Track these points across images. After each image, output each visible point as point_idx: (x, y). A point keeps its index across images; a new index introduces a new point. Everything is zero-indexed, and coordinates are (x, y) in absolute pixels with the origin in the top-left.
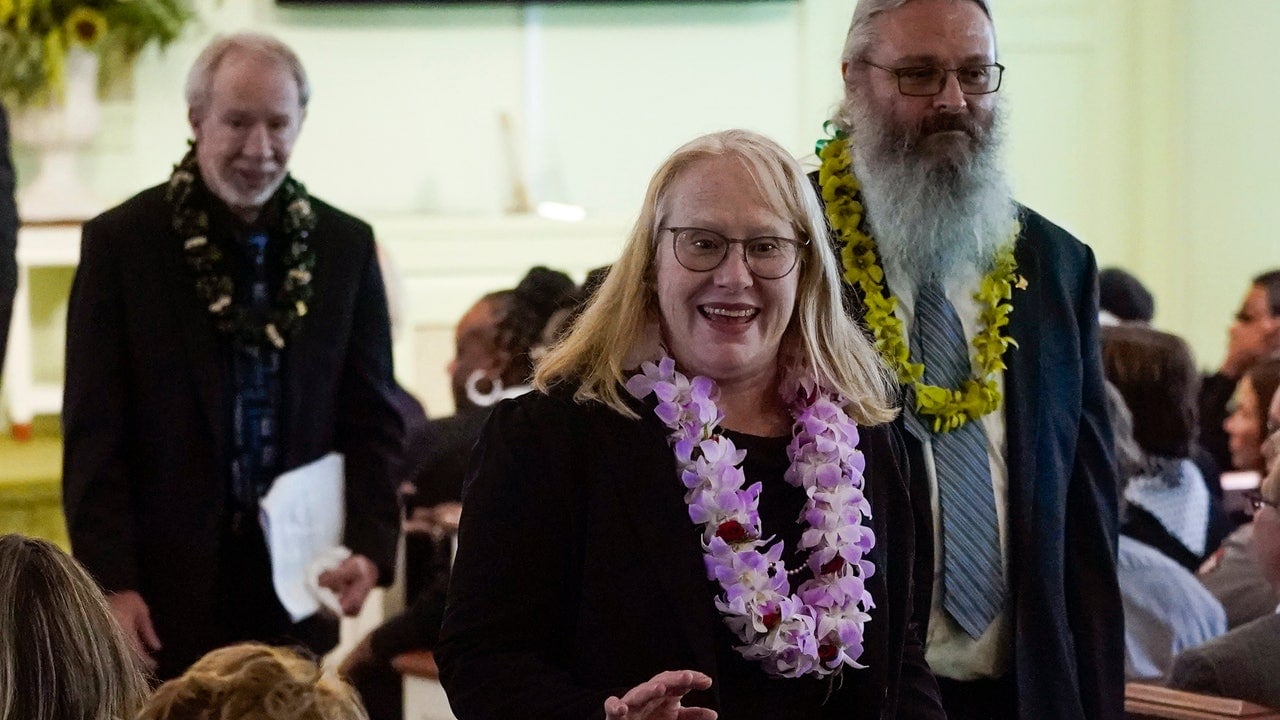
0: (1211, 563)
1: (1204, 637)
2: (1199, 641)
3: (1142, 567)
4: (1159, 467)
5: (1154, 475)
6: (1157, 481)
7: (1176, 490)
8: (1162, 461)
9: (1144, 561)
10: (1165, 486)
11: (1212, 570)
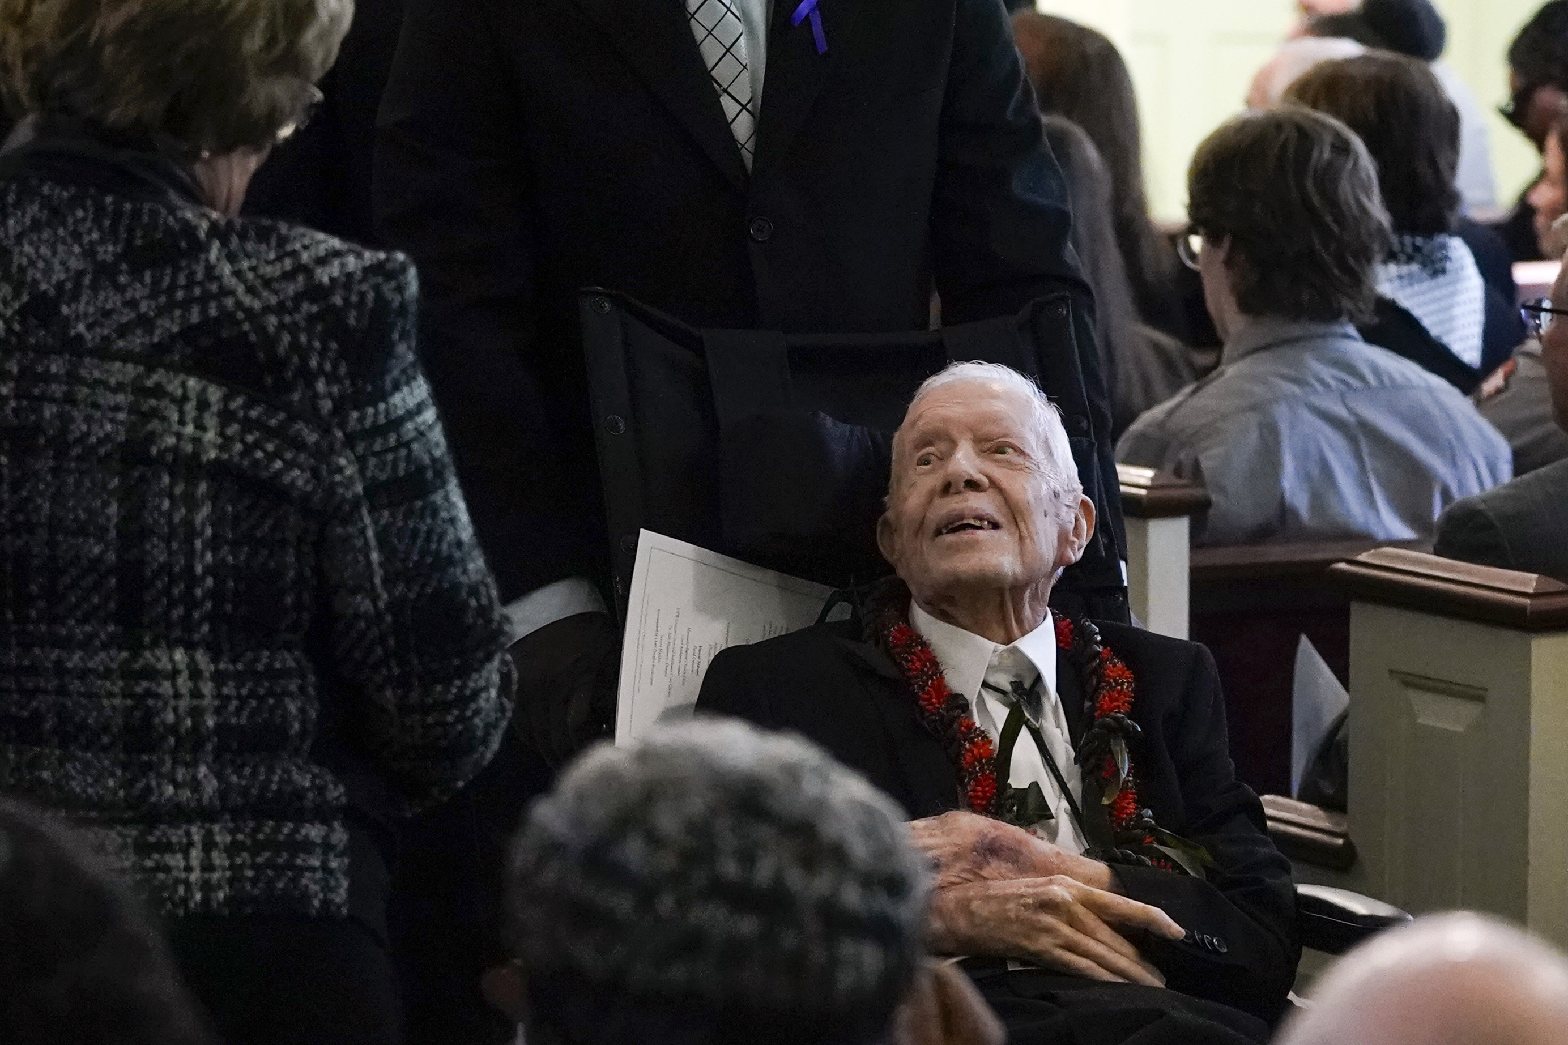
0: (1495, 381)
1: (1481, 483)
2: (1475, 490)
3: (1395, 386)
4: (1417, 249)
5: (1410, 259)
6: (1415, 267)
7: (1441, 279)
8: (1419, 241)
9: (1398, 377)
10: (1425, 275)
11: (1499, 391)
